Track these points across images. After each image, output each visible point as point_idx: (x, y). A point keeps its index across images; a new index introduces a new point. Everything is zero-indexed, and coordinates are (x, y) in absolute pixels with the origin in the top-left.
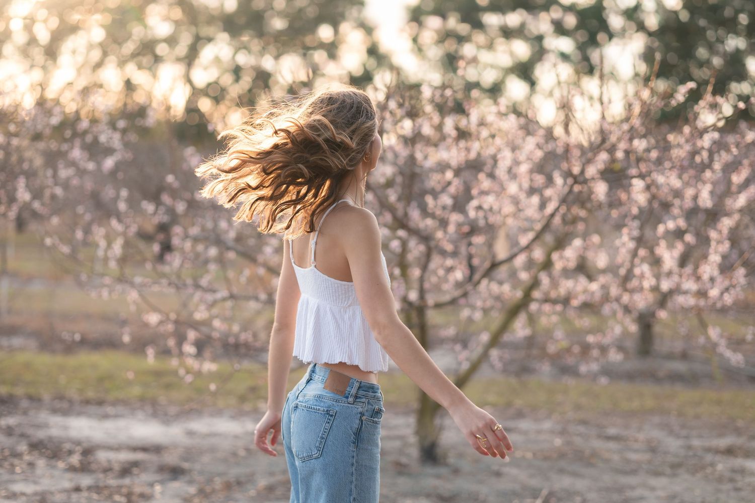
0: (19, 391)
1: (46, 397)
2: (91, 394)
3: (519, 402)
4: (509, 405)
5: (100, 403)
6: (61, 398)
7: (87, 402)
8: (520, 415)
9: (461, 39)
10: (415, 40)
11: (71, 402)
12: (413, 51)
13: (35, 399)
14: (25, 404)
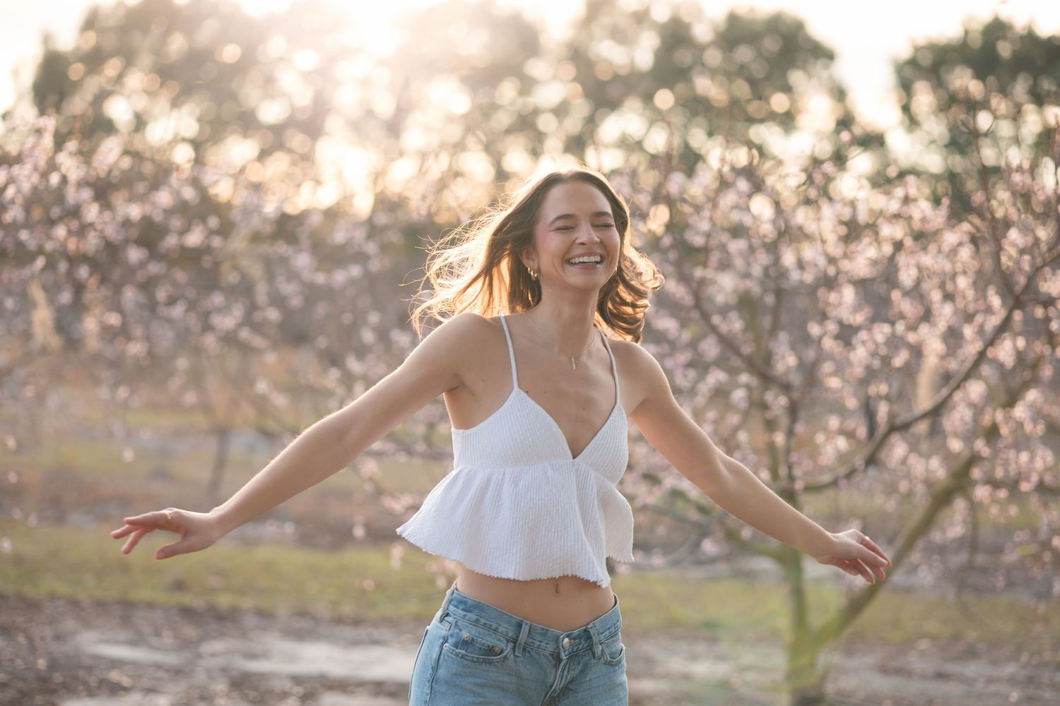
0: (247, 603)
1: (283, 611)
2: (347, 609)
3: (972, 635)
4: (957, 637)
5: (357, 622)
6: (303, 613)
7: (339, 621)
8: (971, 653)
9: (973, 106)
10: (906, 109)
11: (316, 619)
12: (902, 123)
13: (265, 616)
14: (250, 621)
